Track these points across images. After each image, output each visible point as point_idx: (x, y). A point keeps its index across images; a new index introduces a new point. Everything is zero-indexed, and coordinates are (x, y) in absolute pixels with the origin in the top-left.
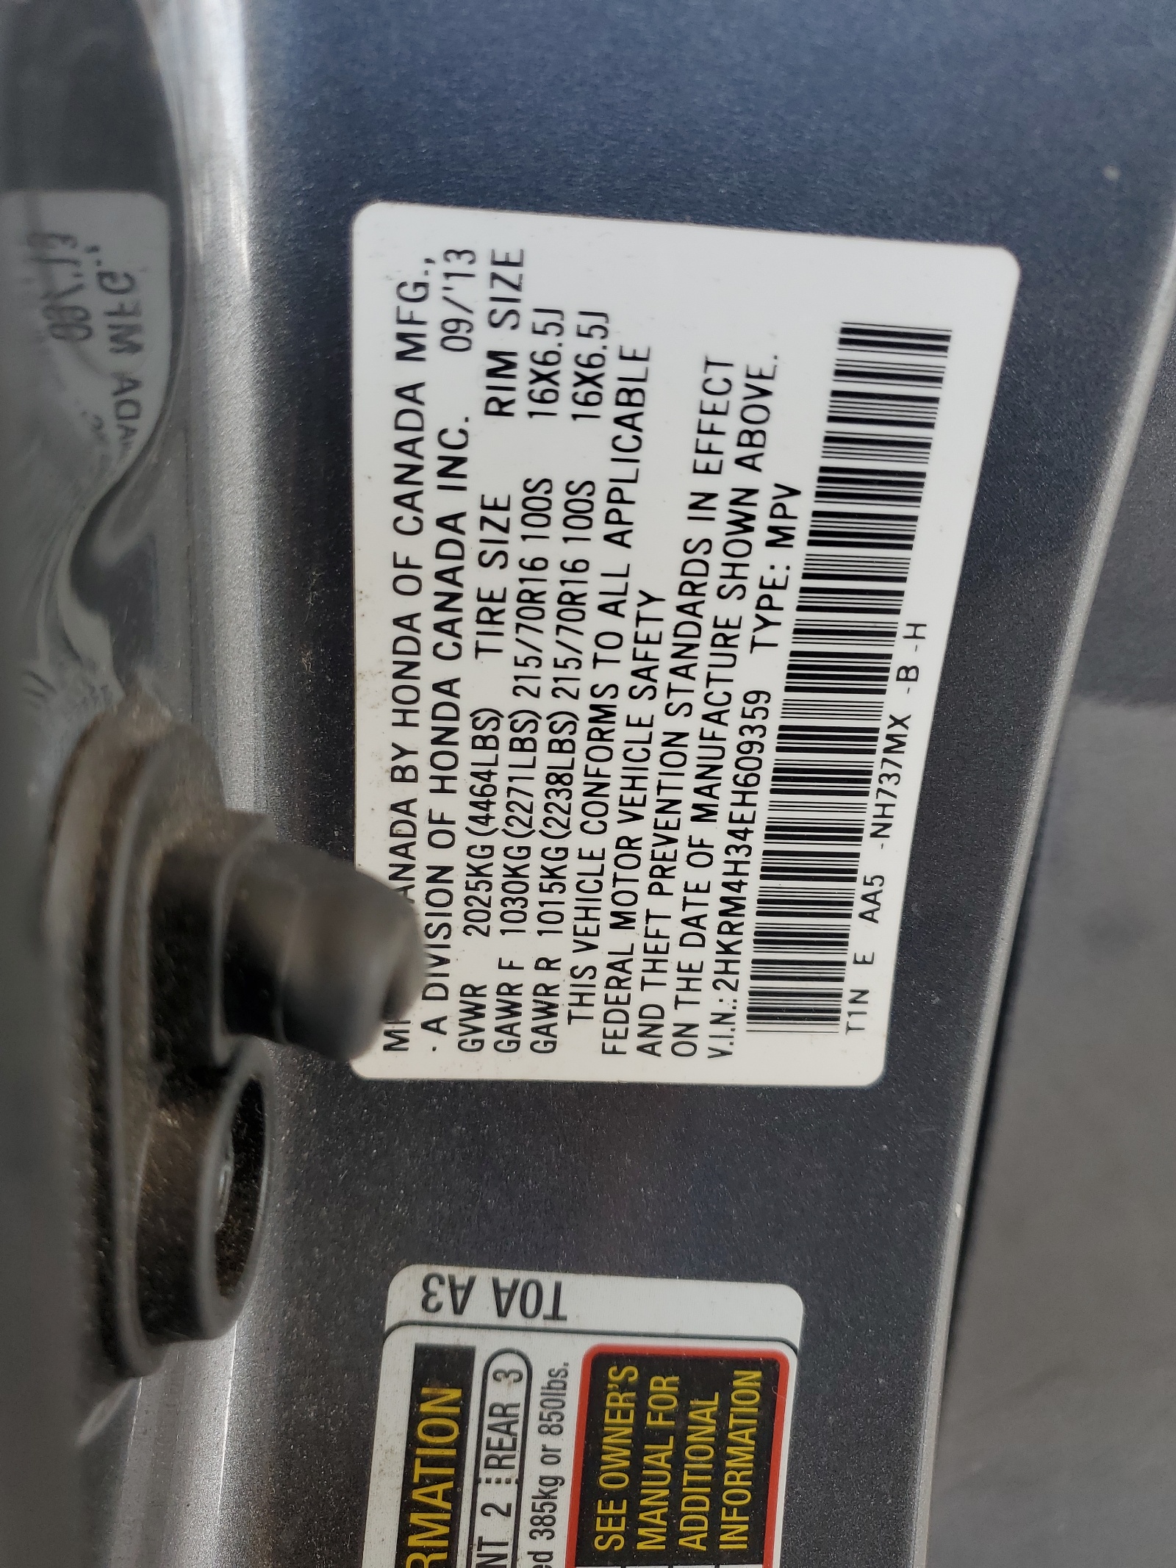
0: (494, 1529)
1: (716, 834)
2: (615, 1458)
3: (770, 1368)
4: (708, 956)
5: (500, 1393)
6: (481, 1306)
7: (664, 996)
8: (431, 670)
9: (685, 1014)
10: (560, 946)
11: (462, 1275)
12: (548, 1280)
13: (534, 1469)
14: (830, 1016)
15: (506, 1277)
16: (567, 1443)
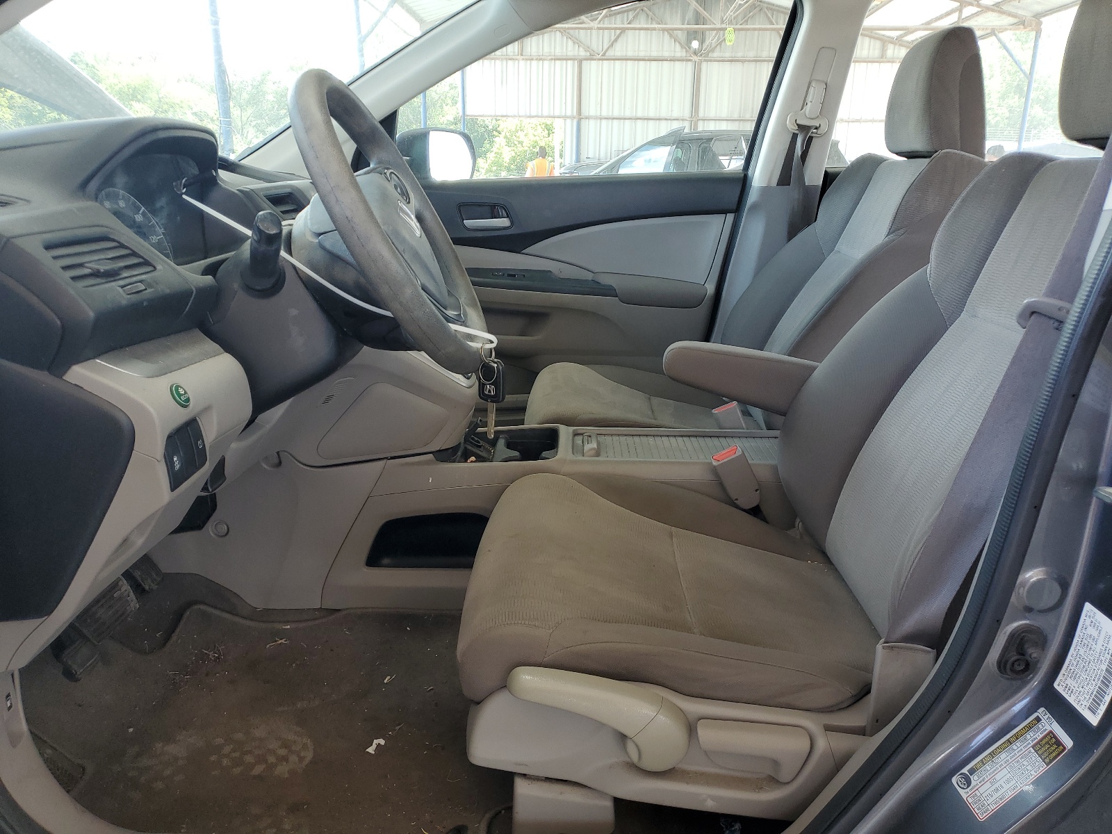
0: (1028, 737)
1: (1094, 683)
2: (1044, 742)
3: (1065, 748)
4: (1088, 697)
5: (1040, 726)
6: (1046, 717)
7: (1082, 699)
8: (1078, 647)
9: (1083, 703)
10: (1076, 686)
11: (1047, 713)
12: (1053, 720)
13: (1036, 736)
14: (1095, 714)
15: (1050, 716)
16: (1041, 736)
